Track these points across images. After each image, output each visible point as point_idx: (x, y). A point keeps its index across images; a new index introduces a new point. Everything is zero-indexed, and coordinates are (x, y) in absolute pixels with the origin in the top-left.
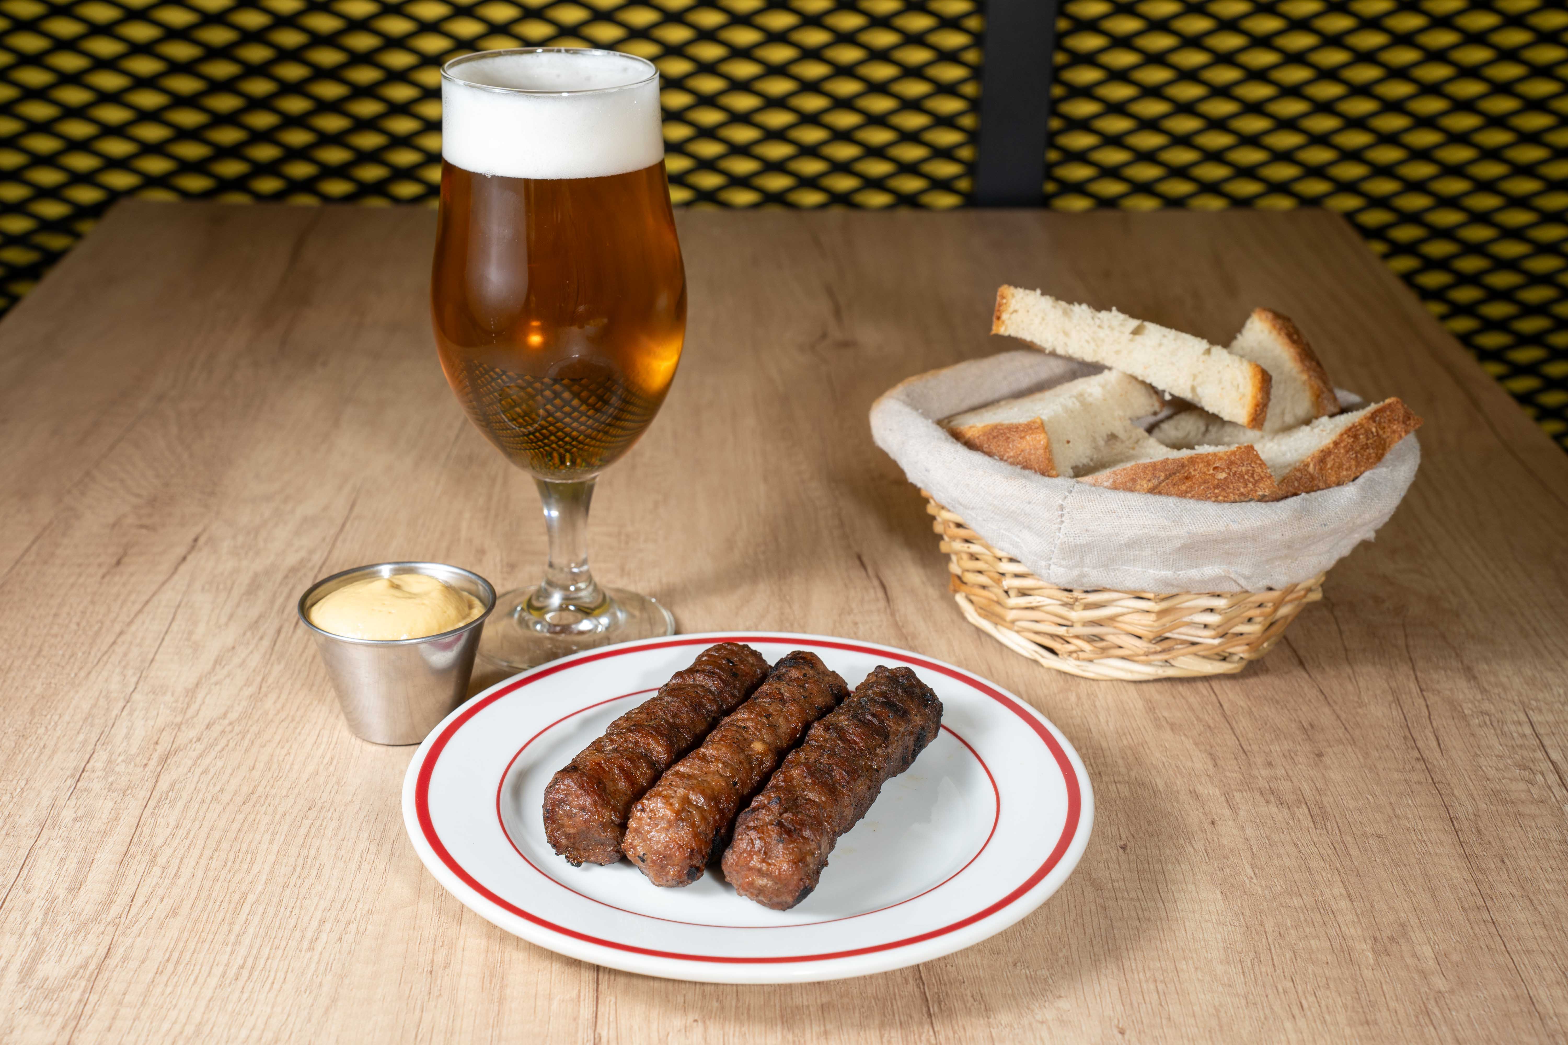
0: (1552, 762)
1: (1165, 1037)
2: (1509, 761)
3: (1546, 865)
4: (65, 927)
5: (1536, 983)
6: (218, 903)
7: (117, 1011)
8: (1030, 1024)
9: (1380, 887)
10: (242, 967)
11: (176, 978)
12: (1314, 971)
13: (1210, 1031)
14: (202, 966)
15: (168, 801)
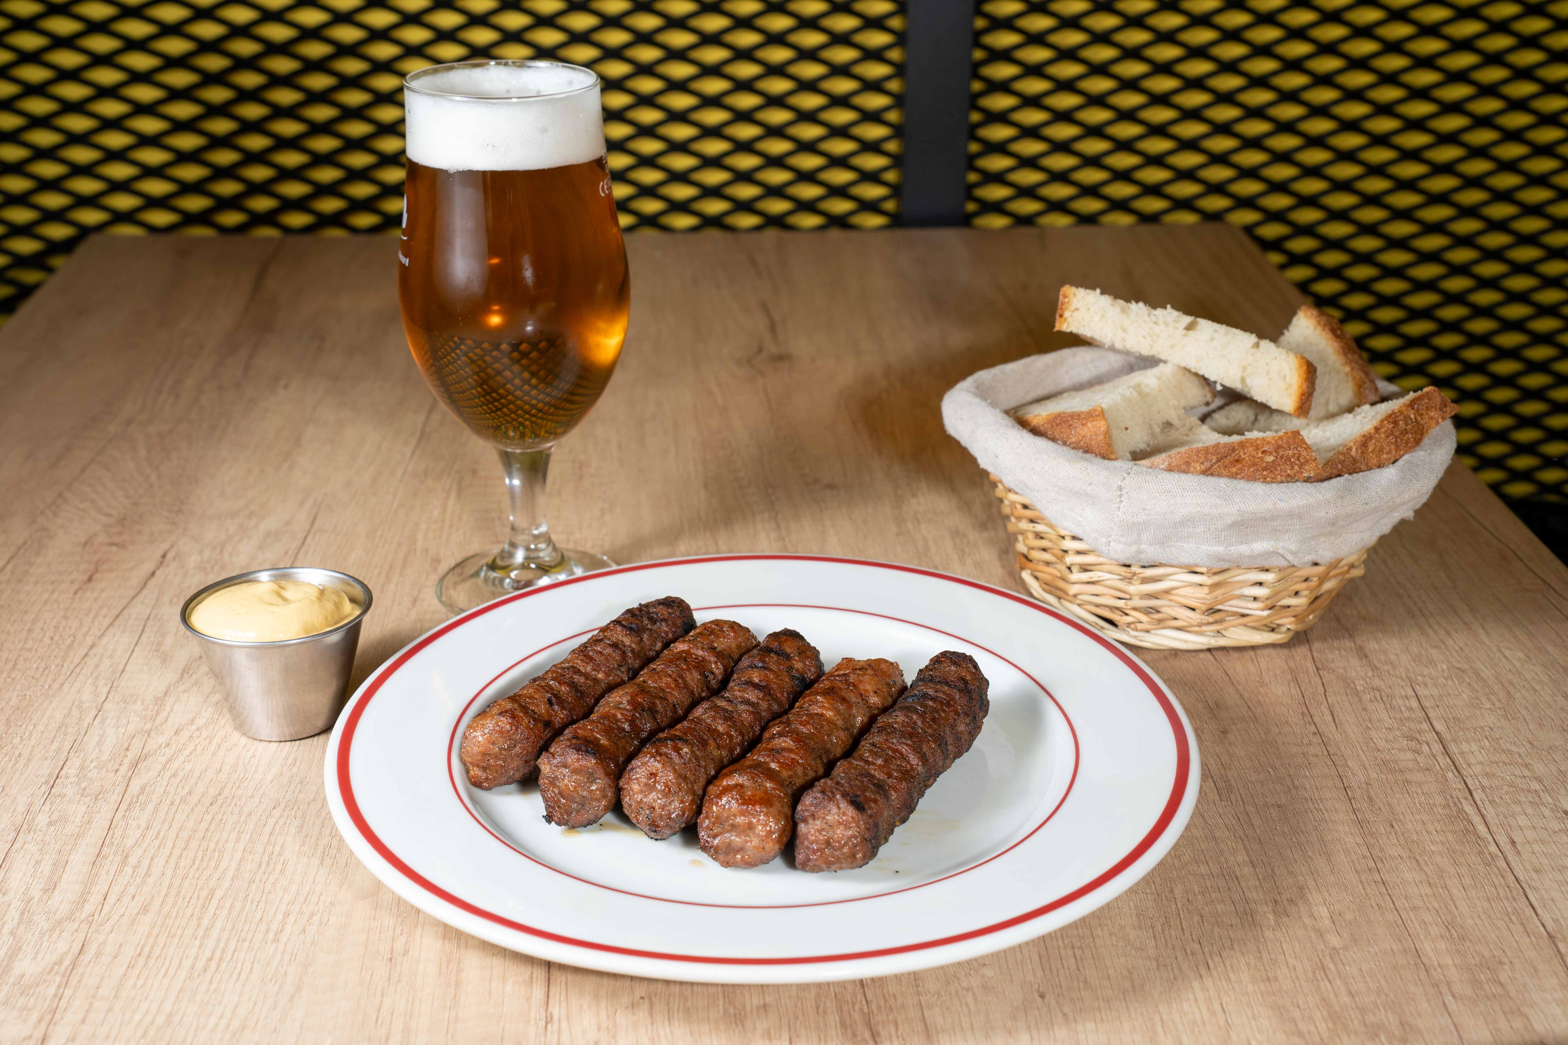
0: (1437, 733)
1: (1082, 999)
2: (1398, 733)
3: (1431, 828)
4: (40, 926)
5: (1422, 937)
6: (187, 900)
7: (91, 1004)
8: (957, 992)
9: (1281, 854)
10: (211, 959)
11: (147, 971)
12: (1219, 933)
13: (1124, 993)
14: (172, 959)
15: (138, 804)
